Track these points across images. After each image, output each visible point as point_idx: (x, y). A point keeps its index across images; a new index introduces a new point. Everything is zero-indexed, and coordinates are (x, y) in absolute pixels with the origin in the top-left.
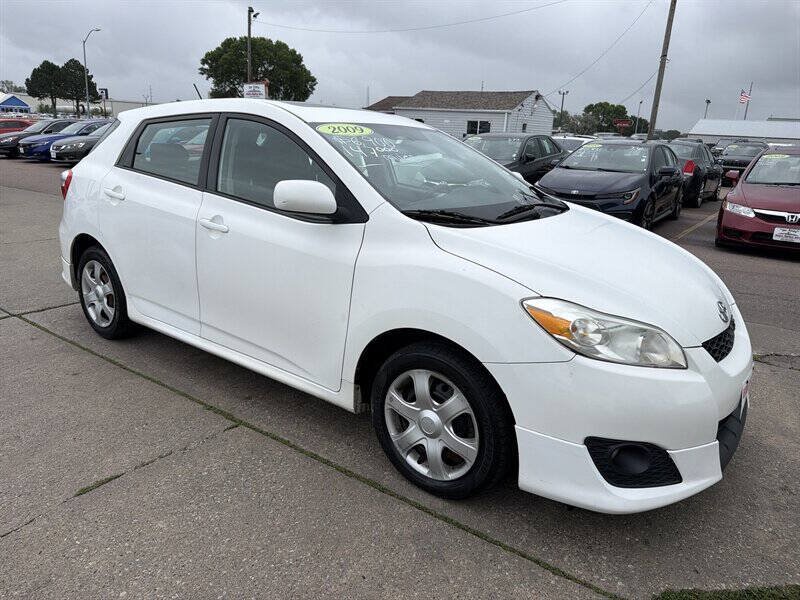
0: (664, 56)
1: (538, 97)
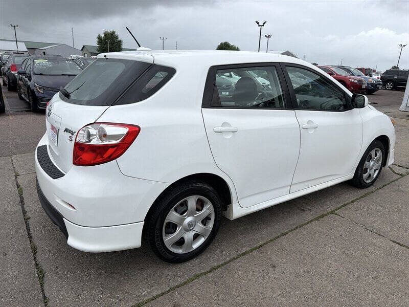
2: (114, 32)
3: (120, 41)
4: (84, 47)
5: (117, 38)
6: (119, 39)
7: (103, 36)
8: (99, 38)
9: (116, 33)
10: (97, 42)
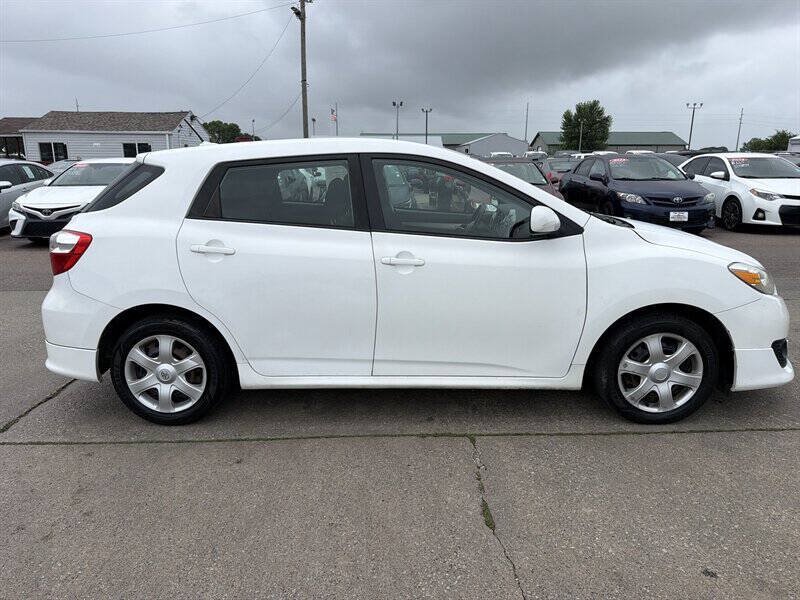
0: (304, 80)
1: (193, 118)
2: (596, 103)
3: (607, 119)
4: (538, 135)
5: (601, 113)
6: (606, 115)
7: (574, 112)
8: (567, 116)
9: (601, 105)
10: (561, 125)
